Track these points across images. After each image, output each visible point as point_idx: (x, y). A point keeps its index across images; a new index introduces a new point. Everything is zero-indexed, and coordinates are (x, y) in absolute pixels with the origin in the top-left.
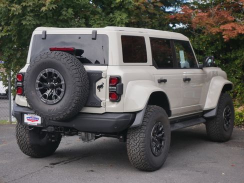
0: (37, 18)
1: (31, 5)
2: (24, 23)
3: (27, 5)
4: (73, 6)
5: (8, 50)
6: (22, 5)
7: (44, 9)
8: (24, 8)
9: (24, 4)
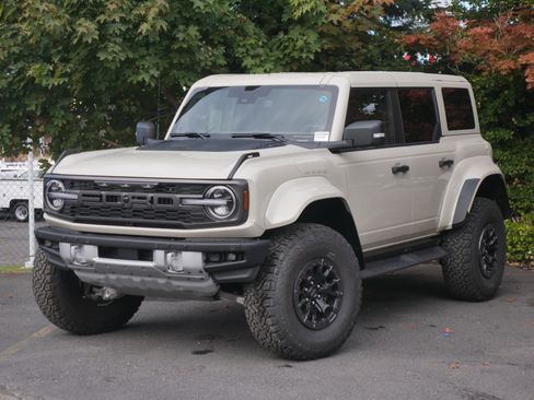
0: (129, 44)
1: (118, 20)
2: (102, 56)
3: (108, 19)
4: (197, 20)
5: (62, 113)
6: (99, 22)
7: (144, 27)
8: (102, 27)
9: (102, 18)
